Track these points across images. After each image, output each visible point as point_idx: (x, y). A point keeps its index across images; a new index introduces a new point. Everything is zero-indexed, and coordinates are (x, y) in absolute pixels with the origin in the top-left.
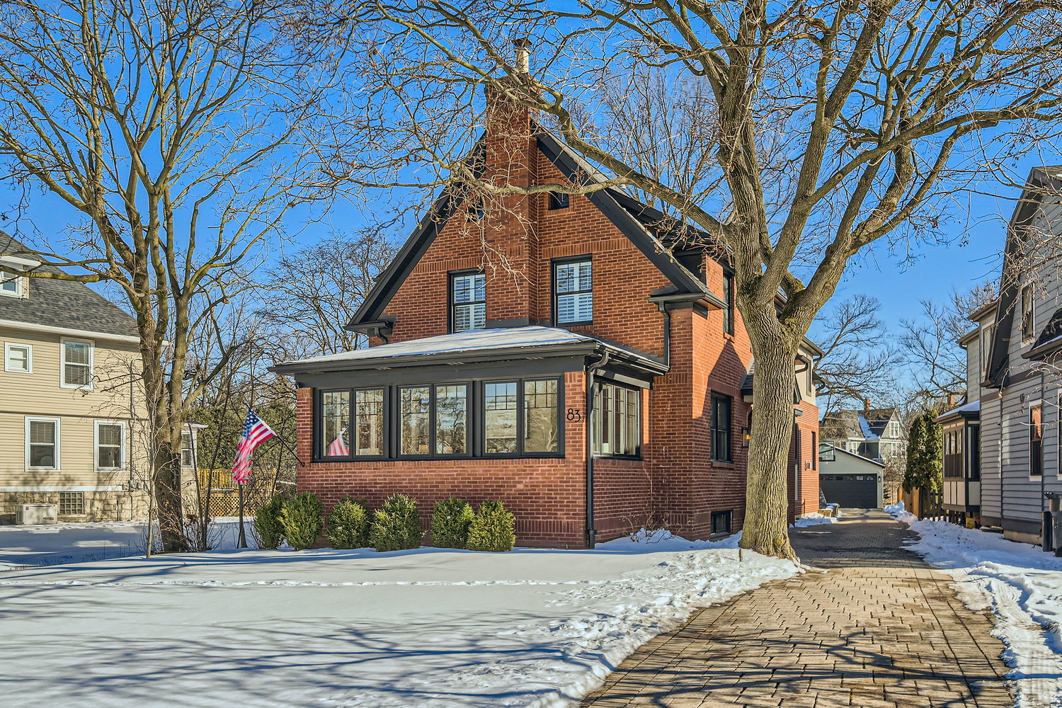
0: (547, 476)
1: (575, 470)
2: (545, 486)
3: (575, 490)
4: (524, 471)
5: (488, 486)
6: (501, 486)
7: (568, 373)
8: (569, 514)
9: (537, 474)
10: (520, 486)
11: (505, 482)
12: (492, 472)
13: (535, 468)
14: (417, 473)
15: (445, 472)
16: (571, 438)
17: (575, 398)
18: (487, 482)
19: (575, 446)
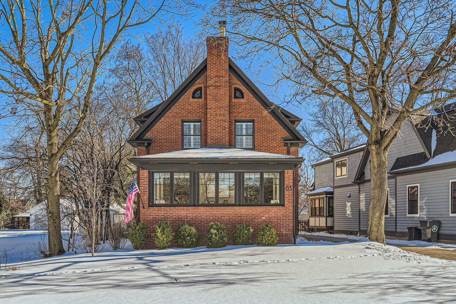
0: (276, 213)
1: (289, 211)
2: (275, 218)
3: (289, 220)
4: (265, 211)
5: (248, 218)
6: (254, 218)
7: (286, 171)
8: (286, 230)
9: (271, 213)
10: (264, 218)
11: (256, 216)
12: (250, 212)
13: (270, 210)
14: (210, 212)
15: (225, 212)
16: (287, 198)
17: (289, 181)
18: (247, 216)
19: (289, 201)
